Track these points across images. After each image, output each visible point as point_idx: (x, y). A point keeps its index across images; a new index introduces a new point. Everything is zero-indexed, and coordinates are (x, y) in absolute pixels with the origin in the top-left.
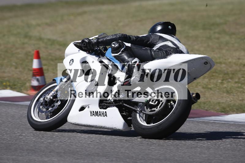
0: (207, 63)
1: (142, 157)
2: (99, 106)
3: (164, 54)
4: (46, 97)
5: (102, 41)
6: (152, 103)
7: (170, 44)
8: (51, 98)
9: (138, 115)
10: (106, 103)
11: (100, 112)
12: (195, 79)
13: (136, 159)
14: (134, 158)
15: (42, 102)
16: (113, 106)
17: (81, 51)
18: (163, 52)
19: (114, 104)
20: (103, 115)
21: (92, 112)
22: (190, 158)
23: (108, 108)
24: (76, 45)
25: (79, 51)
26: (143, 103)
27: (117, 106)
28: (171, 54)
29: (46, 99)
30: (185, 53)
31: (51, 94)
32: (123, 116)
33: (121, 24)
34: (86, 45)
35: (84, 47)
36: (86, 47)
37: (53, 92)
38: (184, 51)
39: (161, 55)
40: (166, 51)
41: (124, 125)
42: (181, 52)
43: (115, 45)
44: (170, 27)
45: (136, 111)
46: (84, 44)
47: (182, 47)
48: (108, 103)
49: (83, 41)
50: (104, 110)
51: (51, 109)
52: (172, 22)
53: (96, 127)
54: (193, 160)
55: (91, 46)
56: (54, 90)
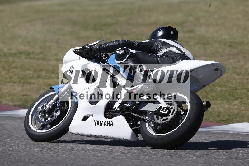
0: (218, 69)
1: (34, 160)
2: (105, 115)
3: (170, 60)
4: (45, 107)
5: (104, 47)
6: (163, 112)
7: (175, 50)
8: (51, 107)
9: (147, 124)
10: (112, 112)
11: (105, 121)
12: (204, 86)
13: (28, 162)
14: (26, 162)
15: (40, 110)
16: (120, 115)
17: (81, 58)
18: (170, 59)
19: (120, 113)
20: (108, 124)
21: (97, 121)
22: (82, 161)
23: (115, 118)
24: (76, 52)
25: (79, 58)
26: (152, 111)
27: (124, 115)
28: (178, 60)
29: (45, 108)
30: (191, 59)
31: (50, 103)
32: (130, 125)
33: (10, 25)
34: (88, 51)
35: (86, 54)
36: (87, 53)
37: (52, 101)
38: (190, 58)
39: (168, 62)
40: (173, 58)
41: (132, 135)
42: (187, 58)
43: (120, 51)
44: (172, 32)
45: (144, 121)
46: (85, 51)
47: (188, 53)
48: (114, 112)
49: (84, 47)
50: (110, 120)
51: (50, 119)
52: (174, 27)
53: (101, 137)
54: (86, 163)
55: (93, 52)
56: (53, 99)
